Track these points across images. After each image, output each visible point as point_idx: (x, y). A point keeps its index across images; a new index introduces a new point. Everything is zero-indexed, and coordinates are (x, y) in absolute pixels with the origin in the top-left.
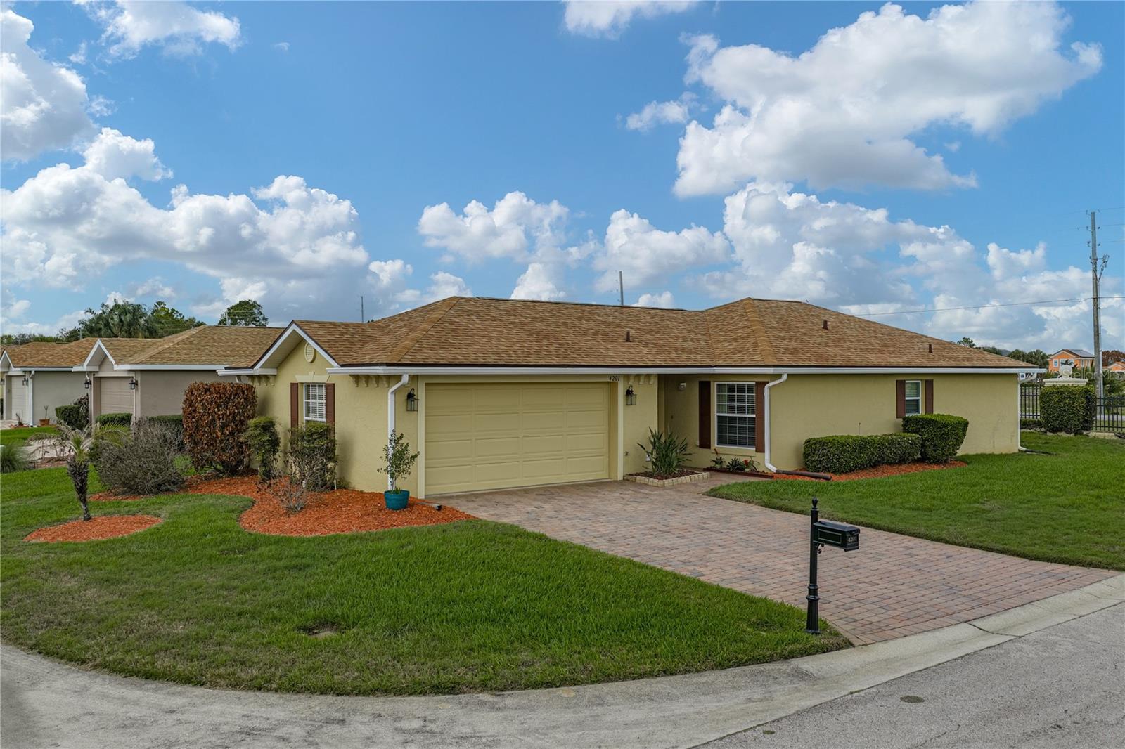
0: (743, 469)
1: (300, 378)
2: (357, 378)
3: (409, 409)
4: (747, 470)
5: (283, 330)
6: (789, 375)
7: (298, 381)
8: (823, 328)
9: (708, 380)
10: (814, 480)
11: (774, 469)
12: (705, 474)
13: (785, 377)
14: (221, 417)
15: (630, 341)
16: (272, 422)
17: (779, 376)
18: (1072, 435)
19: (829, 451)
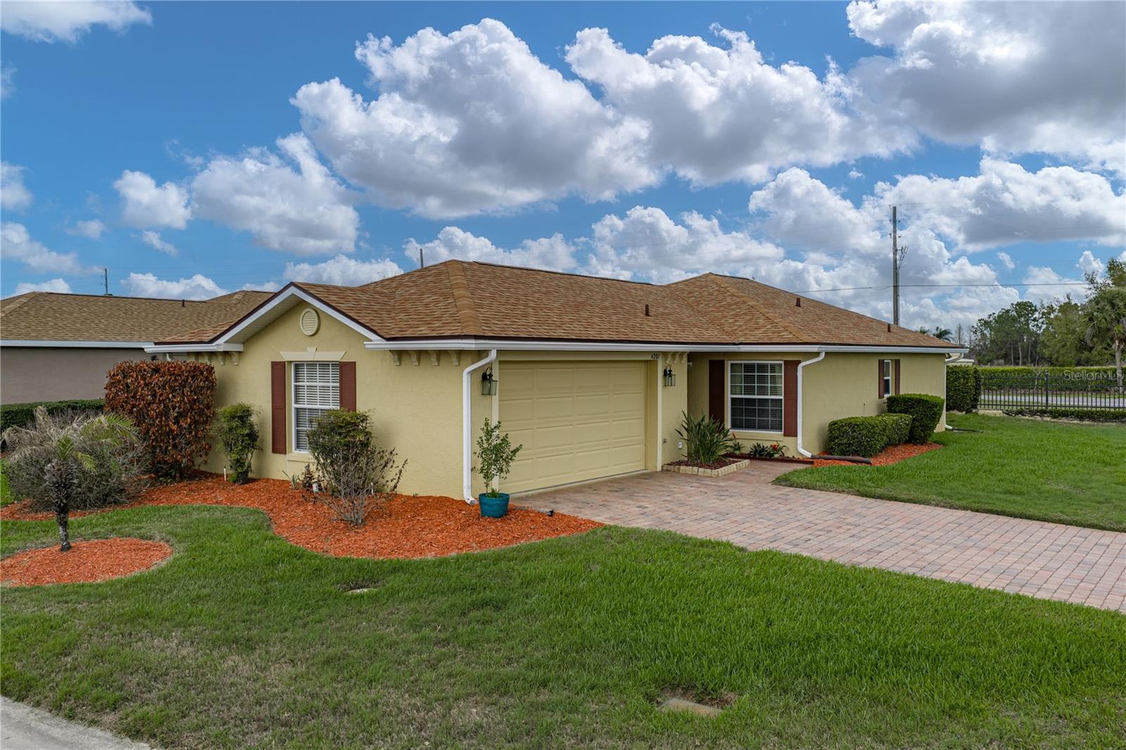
0: (772, 455)
1: (286, 356)
2: (400, 354)
3: (486, 392)
4: (776, 456)
5: (272, 295)
6: (827, 353)
7: (286, 359)
8: (797, 305)
9: (721, 359)
10: (855, 464)
11: (809, 455)
12: (746, 462)
13: (823, 355)
14: (177, 405)
15: (649, 316)
16: (248, 411)
17: (817, 354)
18: (964, 412)
19: (860, 434)
